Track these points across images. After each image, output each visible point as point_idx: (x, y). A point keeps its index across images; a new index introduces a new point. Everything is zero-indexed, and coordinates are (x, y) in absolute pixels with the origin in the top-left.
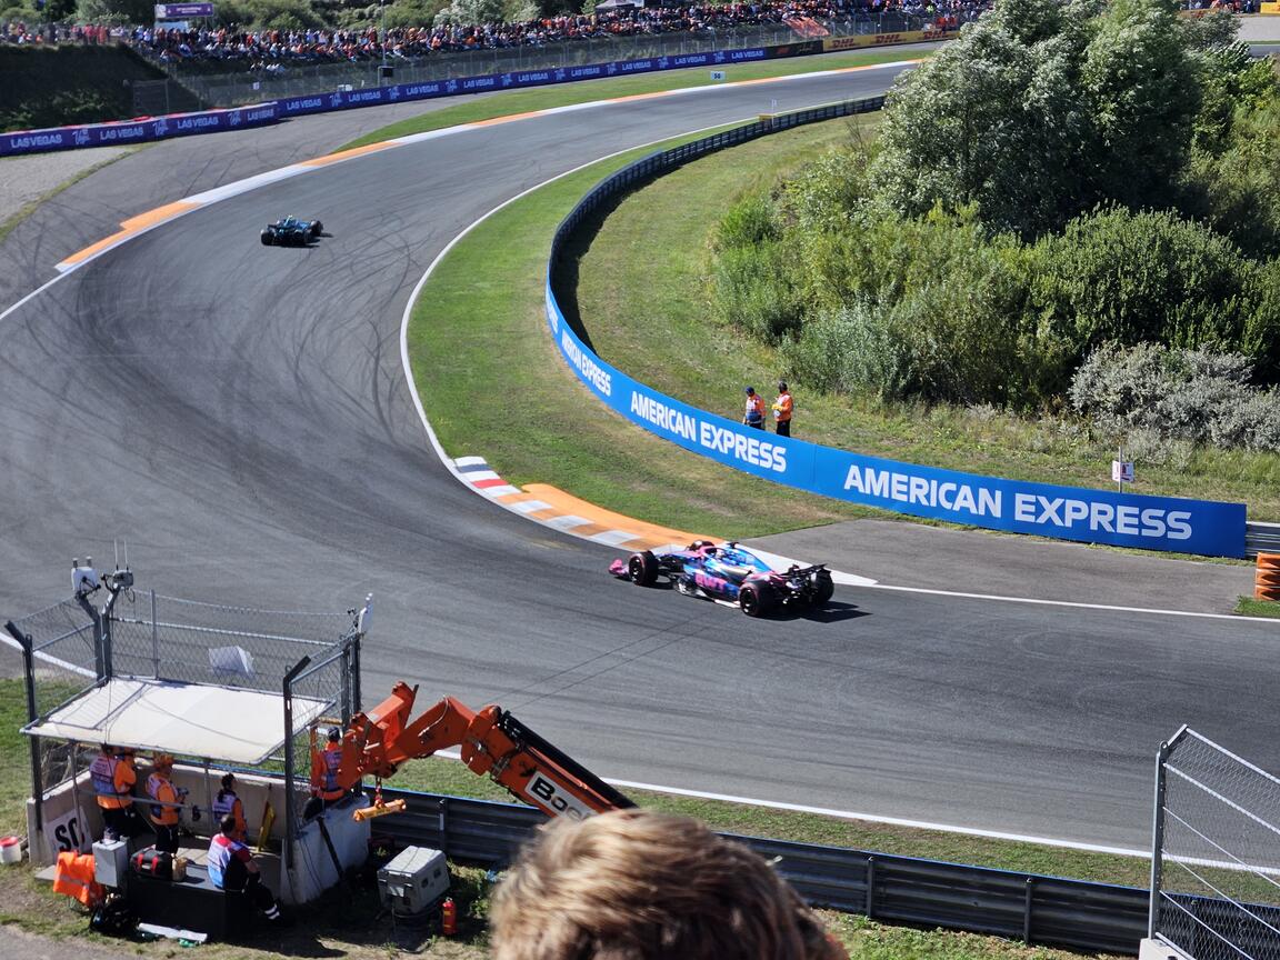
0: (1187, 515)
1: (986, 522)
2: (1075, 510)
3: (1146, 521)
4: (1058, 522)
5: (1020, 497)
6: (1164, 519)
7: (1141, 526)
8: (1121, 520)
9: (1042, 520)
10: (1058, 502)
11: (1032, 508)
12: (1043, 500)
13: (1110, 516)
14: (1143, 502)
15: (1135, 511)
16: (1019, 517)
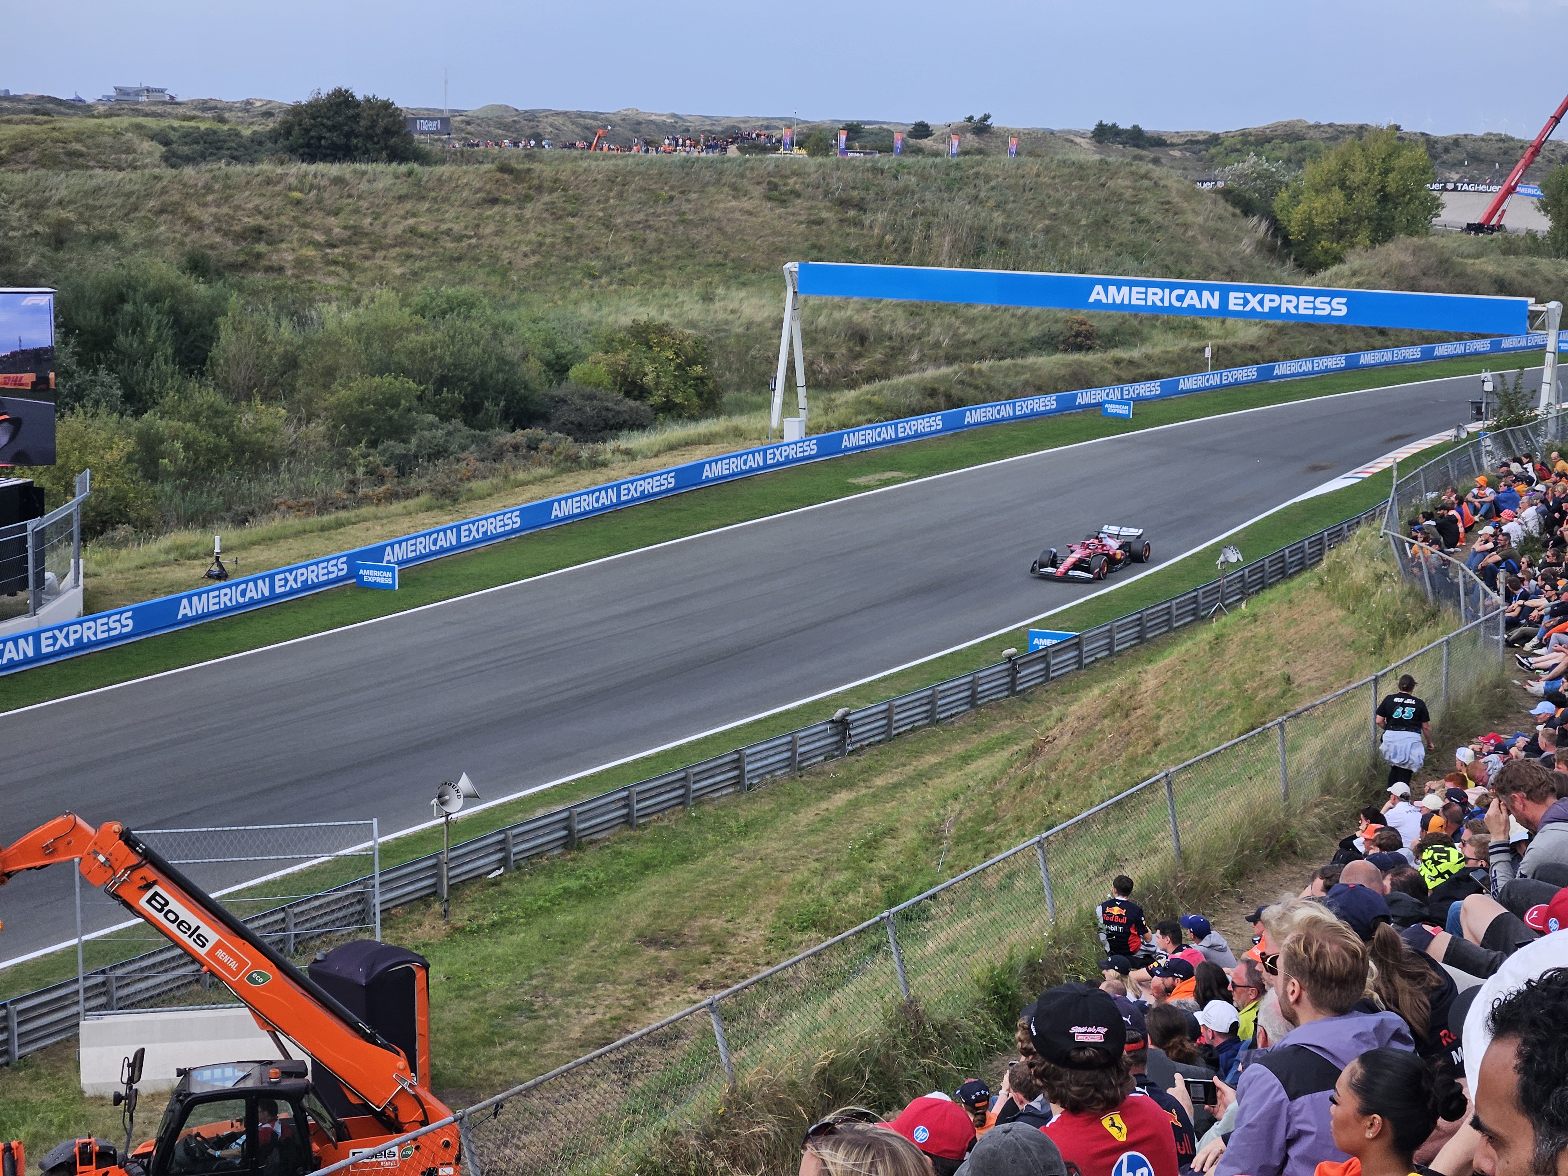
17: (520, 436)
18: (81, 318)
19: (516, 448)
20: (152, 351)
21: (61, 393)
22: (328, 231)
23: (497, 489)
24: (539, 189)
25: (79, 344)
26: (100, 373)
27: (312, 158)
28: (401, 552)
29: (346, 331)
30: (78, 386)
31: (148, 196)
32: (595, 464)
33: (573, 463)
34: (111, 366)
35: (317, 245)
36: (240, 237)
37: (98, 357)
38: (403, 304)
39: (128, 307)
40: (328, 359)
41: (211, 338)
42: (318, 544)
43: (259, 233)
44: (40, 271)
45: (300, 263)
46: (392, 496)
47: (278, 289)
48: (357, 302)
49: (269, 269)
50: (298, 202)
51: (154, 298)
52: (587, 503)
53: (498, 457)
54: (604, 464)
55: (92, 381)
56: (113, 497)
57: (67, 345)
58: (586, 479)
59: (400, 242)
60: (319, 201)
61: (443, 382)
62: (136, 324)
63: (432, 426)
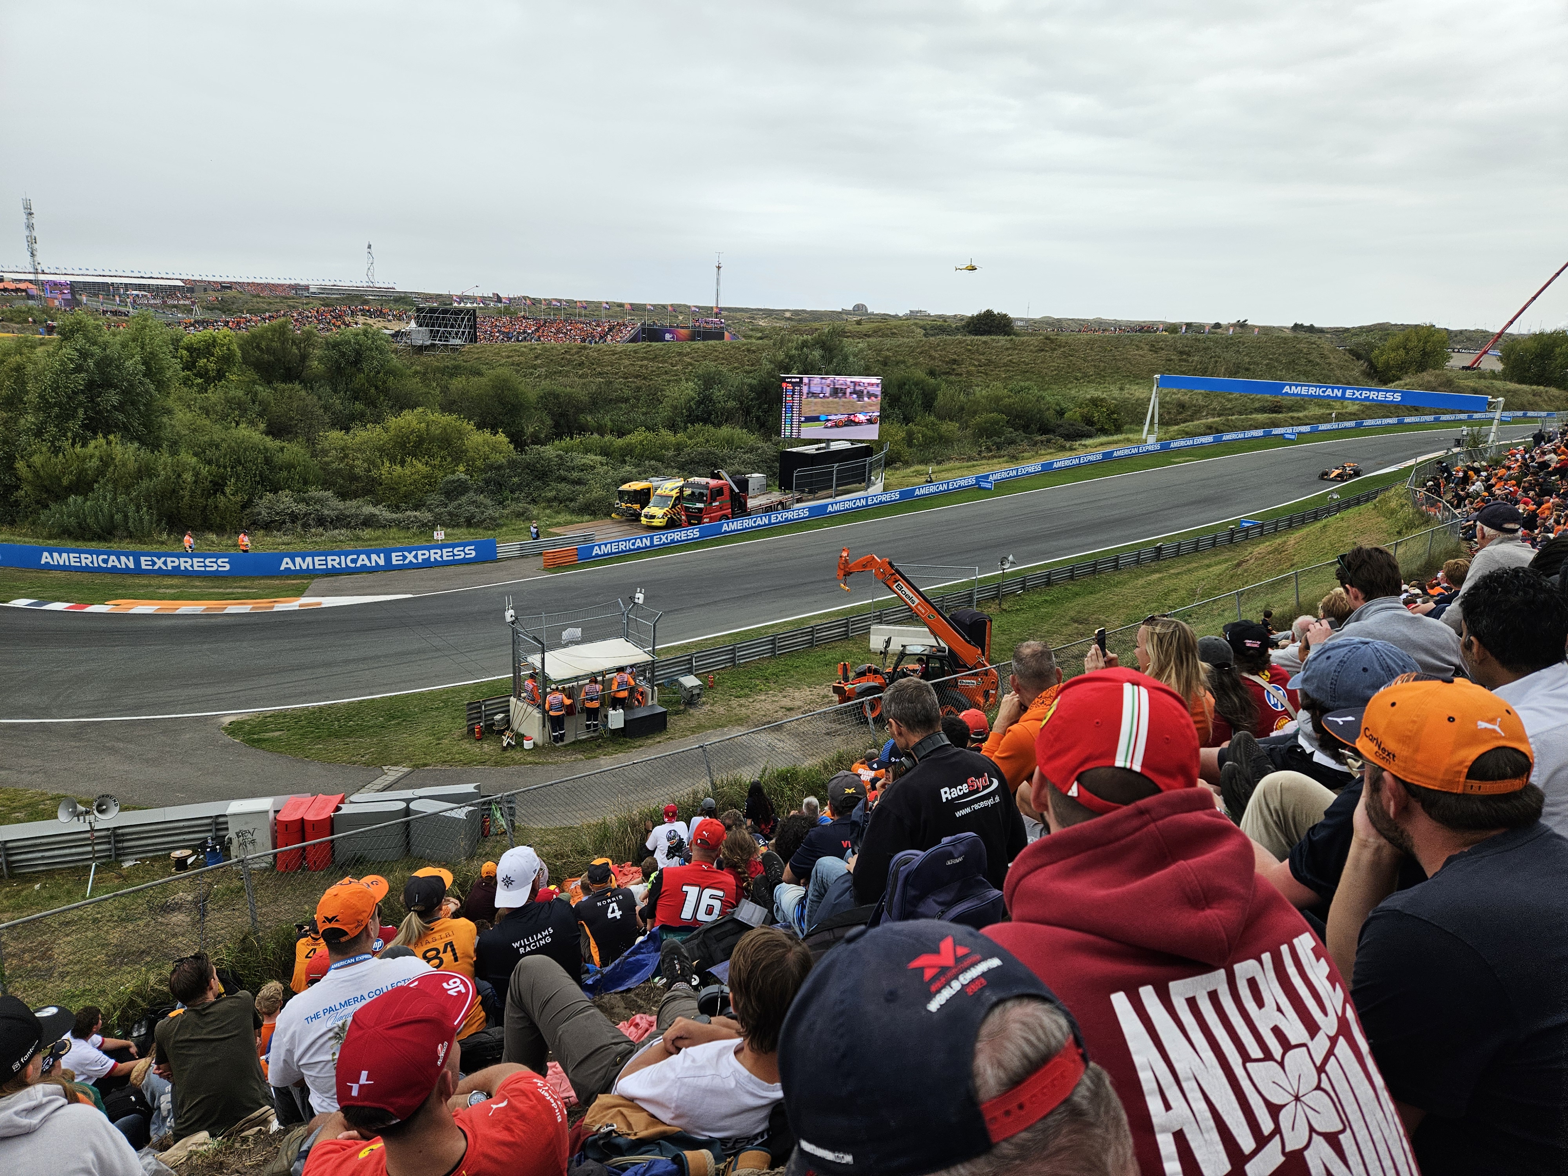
0: (473, 547)
1: (376, 569)
2: (422, 555)
3: (455, 552)
4: (415, 561)
5: (393, 555)
6: (463, 551)
7: (454, 555)
8: (445, 554)
9: (406, 562)
10: (414, 553)
11: (401, 558)
12: (406, 553)
13: (440, 554)
14: (454, 546)
15: (451, 550)
16: (394, 562)
17: (1044, 438)
18: (890, 390)
19: (1042, 442)
20: (914, 402)
22: (979, 361)
23: (1033, 456)
24: (1060, 346)
26: (895, 410)
27: (976, 335)
28: (995, 477)
29: (984, 397)
30: (888, 414)
31: (917, 347)
32: (1071, 449)
33: (1063, 448)
34: (899, 407)
35: (975, 366)
36: (947, 363)
37: (895, 404)
38: (1005, 388)
39: (907, 387)
40: (975, 408)
41: (934, 399)
42: (966, 473)
43: (955, 360)
45: (969, 373)
46: (994, 457)
47: (960, 381)
48: (988, 387)
49: (957, 374)
50: (970, 350)
51: (916, 384)
52: (1068, 463)
53: (1035, 444)
54: (1075, 449)
55: (892, 413)
56: (896, 453)
58: (1068, 454)
59: (1005, 365)
60: (978, 350)
61: (1018, 416)
62: (909, 393)
63: (1011, 432)
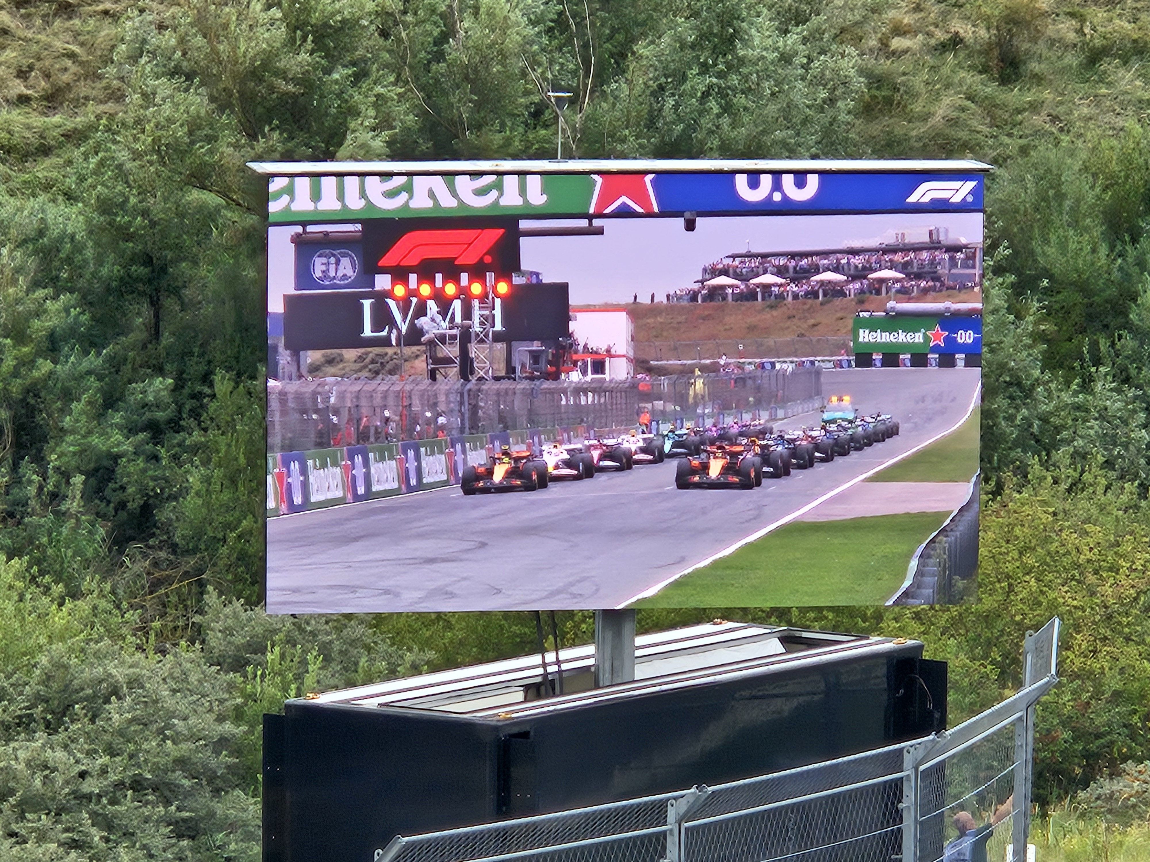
18: (1051, 251)
21: (1002, 438)
25: (1049, 313)
26: (1098, 387)
30: (1044, 419)
34: (1124, 369)
37: (1094, 345)
44: (963, 135)
55: (1078, 407)
56: (1117, 694)
57: (1019, 317)
